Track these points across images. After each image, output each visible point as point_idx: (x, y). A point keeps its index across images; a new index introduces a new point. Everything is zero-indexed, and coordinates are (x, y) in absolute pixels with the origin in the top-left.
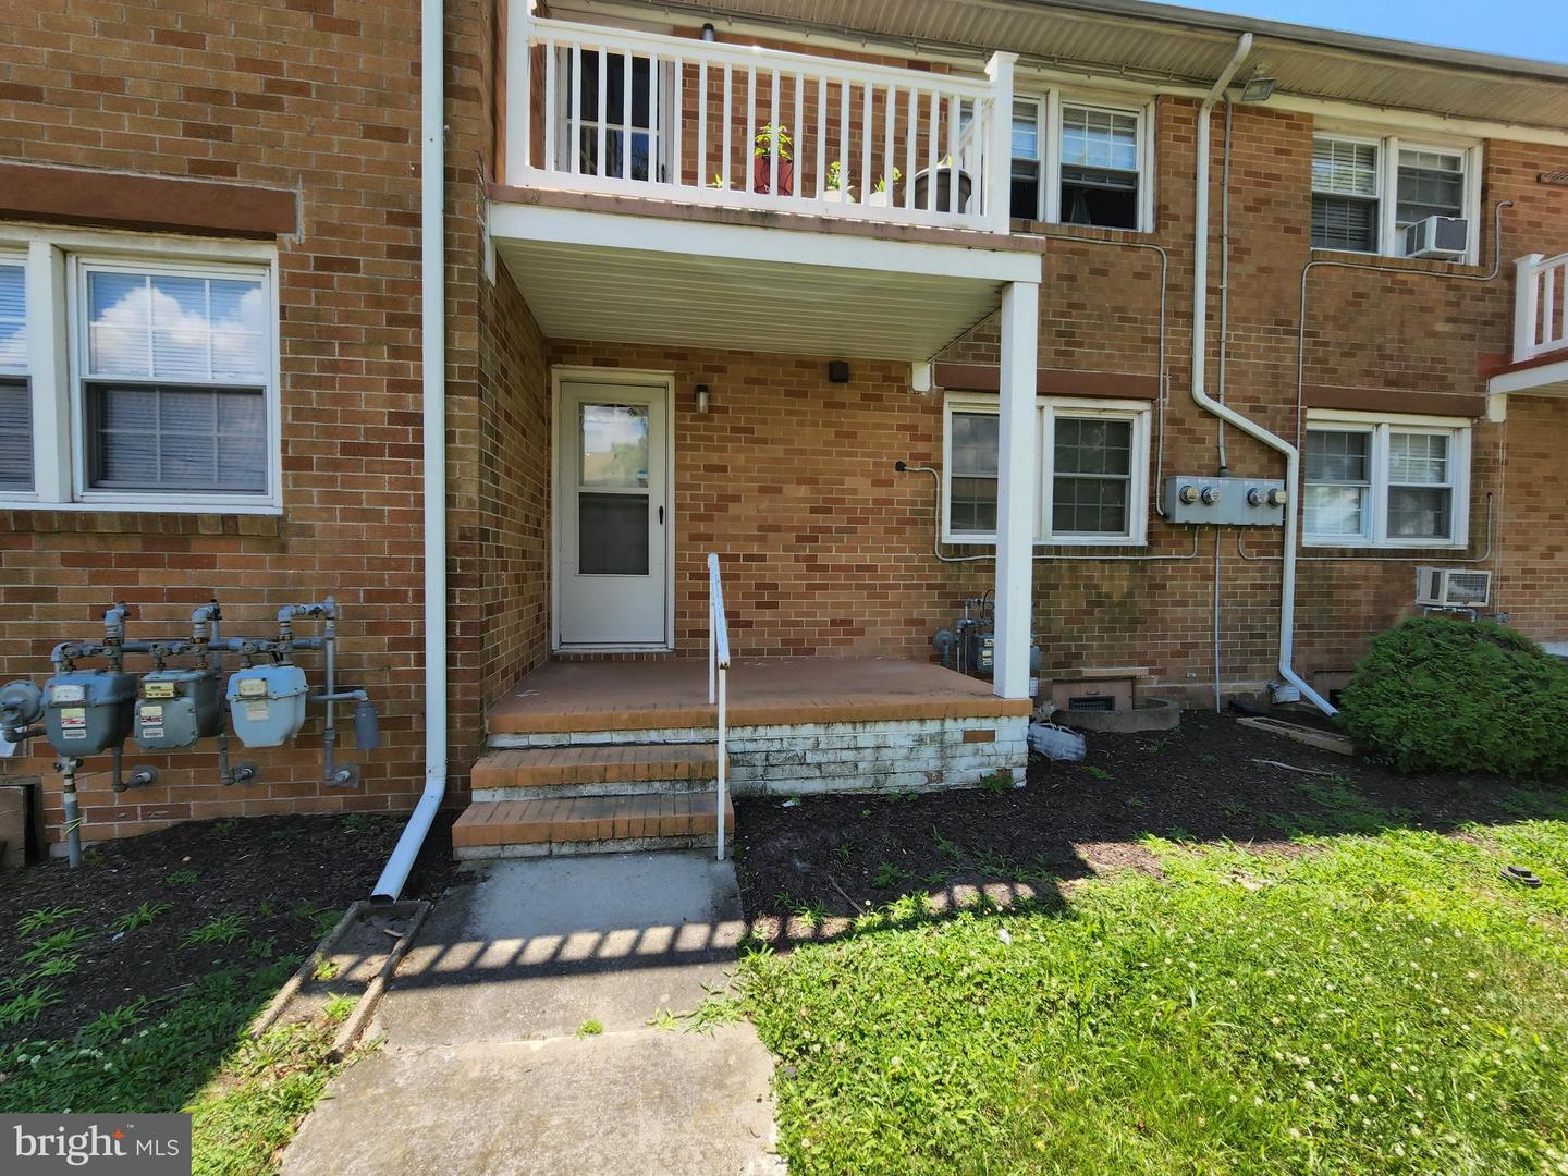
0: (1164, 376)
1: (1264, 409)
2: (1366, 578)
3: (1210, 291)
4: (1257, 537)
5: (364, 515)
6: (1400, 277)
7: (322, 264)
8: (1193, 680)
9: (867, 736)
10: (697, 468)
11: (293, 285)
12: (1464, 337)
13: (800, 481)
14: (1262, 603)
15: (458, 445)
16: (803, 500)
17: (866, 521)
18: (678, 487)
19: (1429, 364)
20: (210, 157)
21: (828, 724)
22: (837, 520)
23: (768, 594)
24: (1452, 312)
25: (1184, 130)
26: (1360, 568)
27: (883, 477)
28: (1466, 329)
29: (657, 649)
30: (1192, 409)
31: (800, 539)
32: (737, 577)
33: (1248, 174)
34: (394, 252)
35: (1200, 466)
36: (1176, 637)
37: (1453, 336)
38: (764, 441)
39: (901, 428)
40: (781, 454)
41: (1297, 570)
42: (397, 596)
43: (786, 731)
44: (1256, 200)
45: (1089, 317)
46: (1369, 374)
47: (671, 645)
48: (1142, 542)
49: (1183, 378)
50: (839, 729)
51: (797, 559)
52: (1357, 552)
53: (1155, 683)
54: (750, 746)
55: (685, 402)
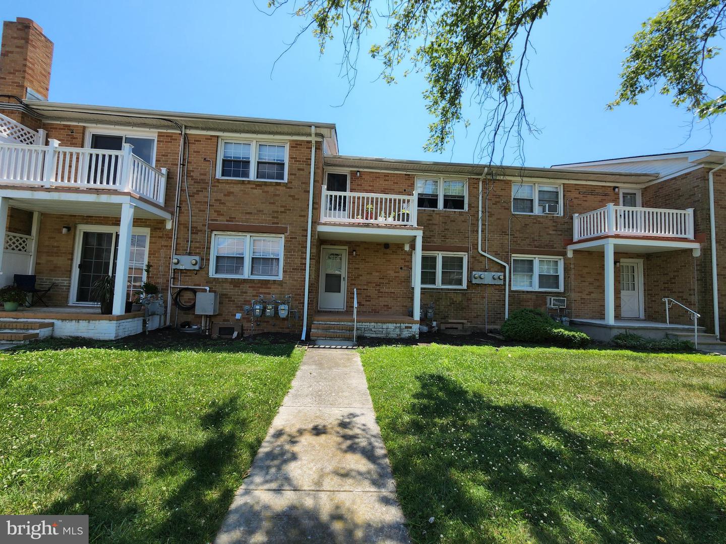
0: (470, 246)
1: (499, 254)
2: (531, 299)
3: (482, 225)
4: (498, 287)
5: (295, 280)
6: (538, 220)
7: (291, 238)
8: (479, 324)
9: (385, 326)
10: (353, 268)
11: (286, 242)
12: (559, 235)
13: (377, 272)
14: (499, 305)
15: (311, 268)
16: (378, 276)
17: (392, 281)
18: (348, 273)
19: (548, 242)
20: (275, 221)
21: (377, 323)
22: (385, 281)
23: (368, 298)
24: (554, 228)
25: (475, 186)
26: (529, 296)
27: (397, 271)
28: (560, 233)
29: (342, 310)
30: (478, 254)
31: (376, 285)
32: (361, 294)
33: (494, 195)
34: (303, 236)
35: (481, 269)
36: (475, 313)
37: (555, 234)
38: (368, 262)
39: (402, 259)
40: (372, 265)
41: (509, 297)
42: (300, 295)
43: (368, 324)
44: (495, 202)
45: (450, 232)
46: (529, 245)
47: (345, 309)
48: (466, 288)
49: (476, 246)
50: (379, 324)
51: (375, 290)
52: (528, 292)
53: (469, 324)
54: (361, 326)
55: (350, 253)
